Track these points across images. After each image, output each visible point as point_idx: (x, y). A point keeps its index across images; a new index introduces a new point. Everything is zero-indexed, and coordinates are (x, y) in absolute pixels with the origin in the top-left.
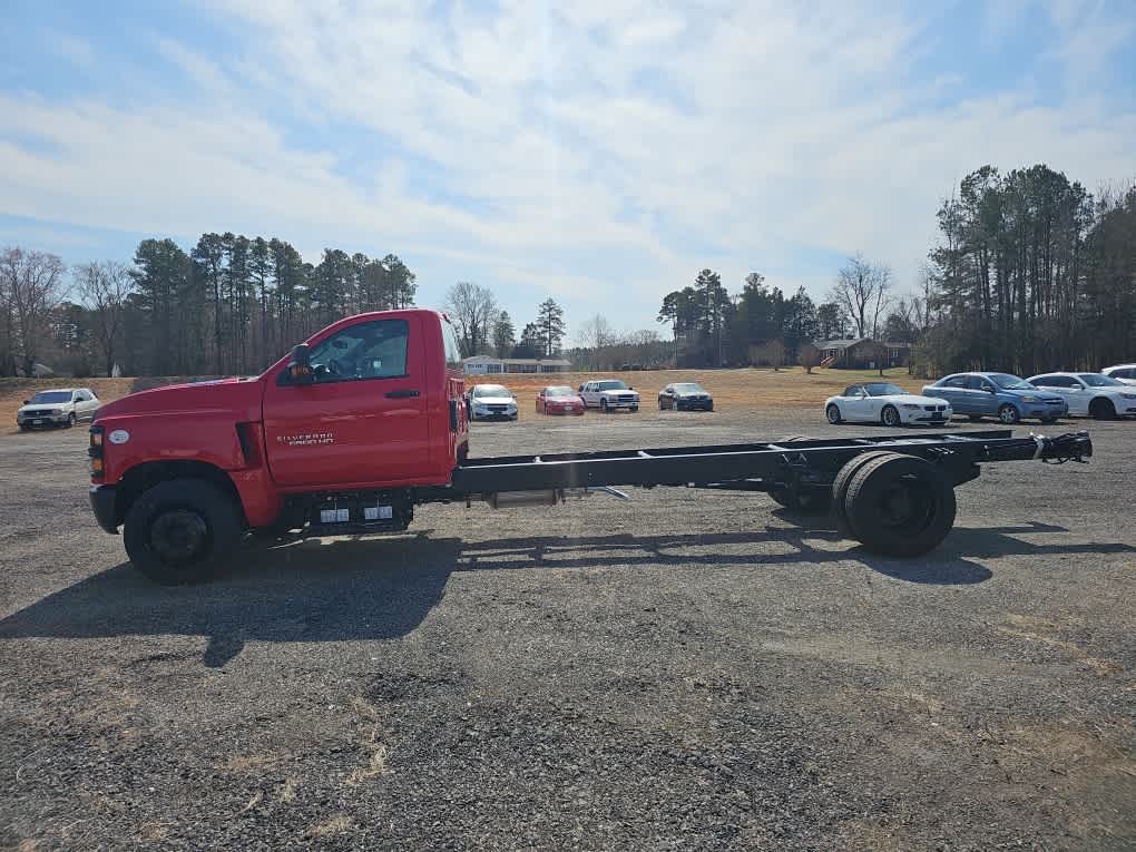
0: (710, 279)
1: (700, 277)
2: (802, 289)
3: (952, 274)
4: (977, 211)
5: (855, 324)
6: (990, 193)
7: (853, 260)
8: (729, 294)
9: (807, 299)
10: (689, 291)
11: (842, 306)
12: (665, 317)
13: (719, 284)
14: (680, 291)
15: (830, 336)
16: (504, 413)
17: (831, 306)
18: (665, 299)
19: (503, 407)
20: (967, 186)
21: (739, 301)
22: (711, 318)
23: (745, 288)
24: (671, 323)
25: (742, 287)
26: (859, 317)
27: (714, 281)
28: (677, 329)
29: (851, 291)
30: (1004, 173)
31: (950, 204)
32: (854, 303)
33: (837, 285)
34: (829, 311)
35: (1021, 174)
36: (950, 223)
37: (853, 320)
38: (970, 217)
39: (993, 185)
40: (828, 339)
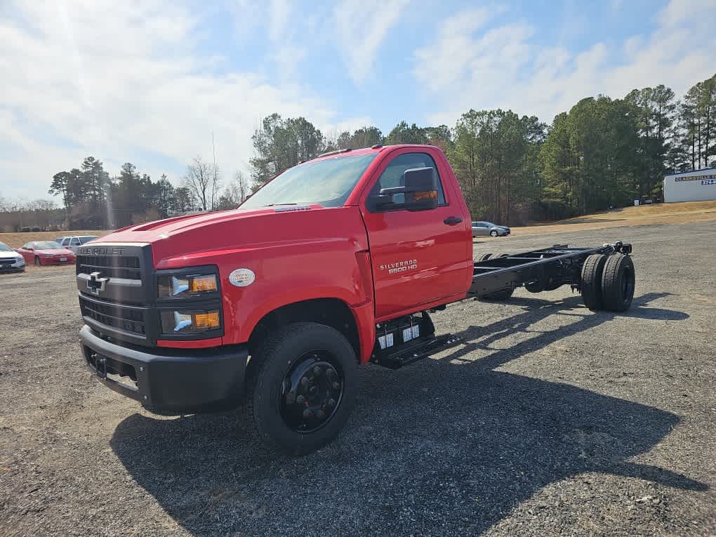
0: (95, 164)
1: (86, 162)
2: (164, 176)
3: (262, 174)
4: (273, 139)
5: (200, 201)
6: (277, 129)
7: (196, 161)
8: (110, 176)
9: (168, 183)
10: (76, 172)
11: (191, 189)
12: (56, 191)
13: (102, 168)
14: (68, 171)
15: (185, 208)
16: (13, 265)
17: (184, 189)
18: (55, 177)
19: (12, 260)
20: (266, 123)
21: (118, 182)
22: (97, 193)
23: (122, 173)
24: (61, 196)
25: (120, 172)
26: (202, 197)
27: (97, 166)
28: (67, 200)
29: (196, 180)
30: (284, 119)
31: (258, 132)
32: (199, 188)
33: (187, 175)
34: (183, 192)
35: (292, 120)
36: (259, 144)
37: (198, 198)
38: (269, 142)
39: (279, 125)
40: (183, 211)
